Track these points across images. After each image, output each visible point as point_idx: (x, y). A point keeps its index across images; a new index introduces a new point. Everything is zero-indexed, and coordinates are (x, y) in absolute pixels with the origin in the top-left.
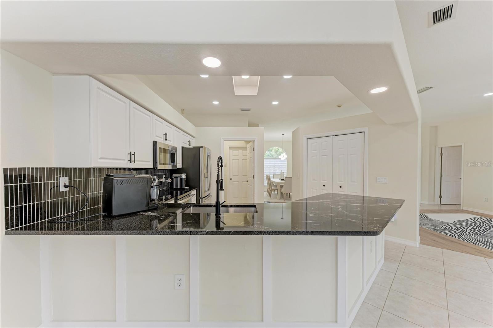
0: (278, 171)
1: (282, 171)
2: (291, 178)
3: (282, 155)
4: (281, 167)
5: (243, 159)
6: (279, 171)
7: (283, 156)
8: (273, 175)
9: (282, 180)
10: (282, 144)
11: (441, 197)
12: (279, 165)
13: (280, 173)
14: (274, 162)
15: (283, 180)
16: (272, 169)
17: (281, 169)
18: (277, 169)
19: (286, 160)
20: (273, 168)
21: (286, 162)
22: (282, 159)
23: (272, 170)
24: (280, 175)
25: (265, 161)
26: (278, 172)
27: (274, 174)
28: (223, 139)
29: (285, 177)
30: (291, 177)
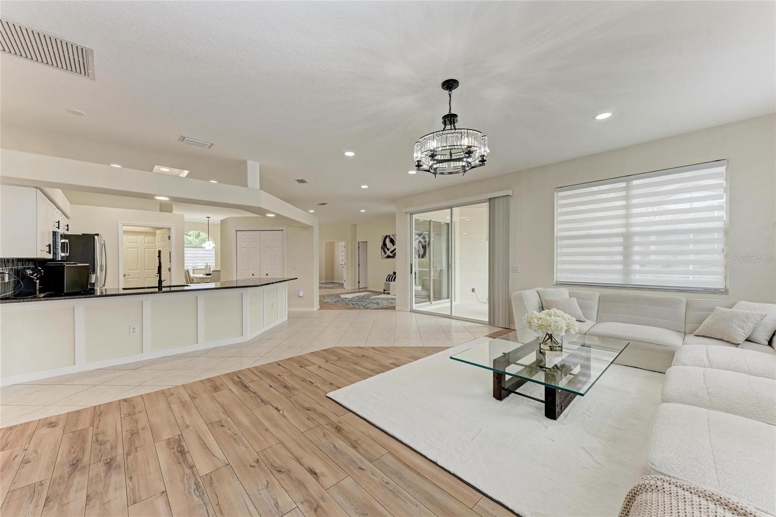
0: (199, 264)
1: (207, 263)
2: (220, 271)
3: (207, 243)
4: (205, 258)
5: (145, 248)
6: (202, 264)
7: (210, 245)
8: (194, 270)
9: (207, 275)
10: (208, 228)
11: (359, 282)
12: (202, 255)
13: (204, 267)
14: (193, 252)
15: (210, 275)
16: (190, 261)
17: (205, 261)
18: (199, 261)
19: (214, 249)
20: (192, 260)
21: (214, 252)
22: (207, 248)
23: (190, 263)
24: (204, 269)
25: (186, 250)
26: (202, 266)
27: (194, 268)
28: (121, 223)
29: (212, 270)
30: (219, 269)
